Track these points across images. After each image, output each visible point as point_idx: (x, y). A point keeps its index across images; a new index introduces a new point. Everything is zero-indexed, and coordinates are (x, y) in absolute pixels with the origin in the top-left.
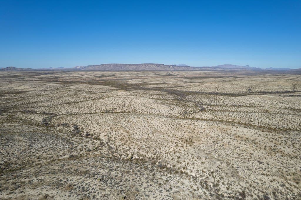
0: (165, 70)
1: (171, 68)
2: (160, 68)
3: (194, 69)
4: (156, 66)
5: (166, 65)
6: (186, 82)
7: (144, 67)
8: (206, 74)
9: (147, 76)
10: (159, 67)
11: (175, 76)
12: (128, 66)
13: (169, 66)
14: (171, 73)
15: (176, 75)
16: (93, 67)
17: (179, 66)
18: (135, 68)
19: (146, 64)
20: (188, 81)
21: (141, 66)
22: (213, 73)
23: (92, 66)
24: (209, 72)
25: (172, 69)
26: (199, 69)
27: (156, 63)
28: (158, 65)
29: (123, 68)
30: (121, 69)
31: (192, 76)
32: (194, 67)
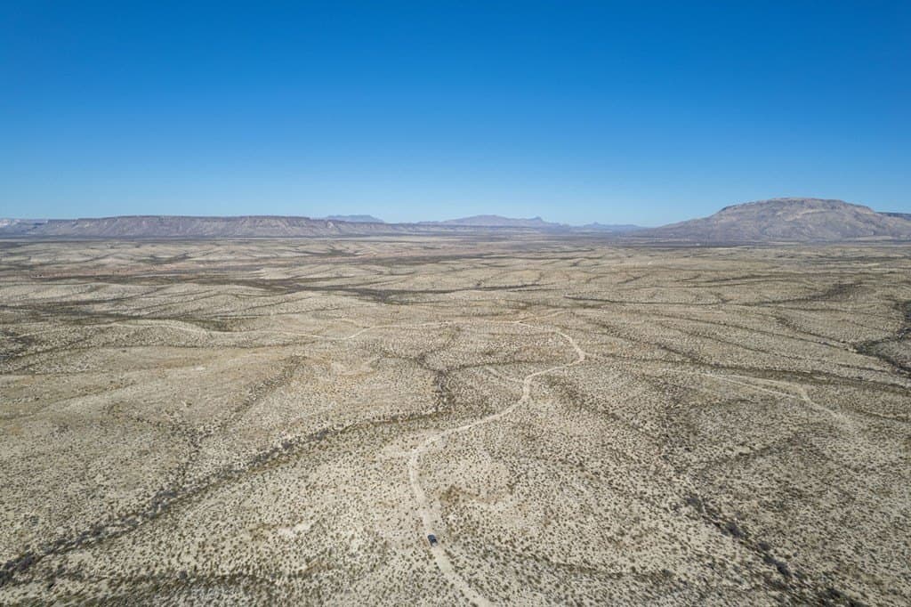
0: (314, 235)
1: (332, 229)
2: (298, 228)
3: (397, 229)
4: (287, 224)
5: (315, 221)
6: (381, 273)
7: (250, 227)
8: (425, 248)
9: (278, 257)
10: (294, 225)
11: (349, 255)
12: (198, 222)
13: (324, 222)
14: (338, 247)
15: (349, 251)
16: (74, 225)
17: (353, 223)
18: (223, 230)
19: (254, 219)
20: (386, 270)
21: (241, 222)
22: (443, 245)
23: (67, 221)
24: (434, 239)
25: (334, 233)
26: (410, 229)
27: (286, 215)
28: (293, 221)
29: (181, 227)
30: (177, 232)
31: (391, 256)
32: (393, 226)
